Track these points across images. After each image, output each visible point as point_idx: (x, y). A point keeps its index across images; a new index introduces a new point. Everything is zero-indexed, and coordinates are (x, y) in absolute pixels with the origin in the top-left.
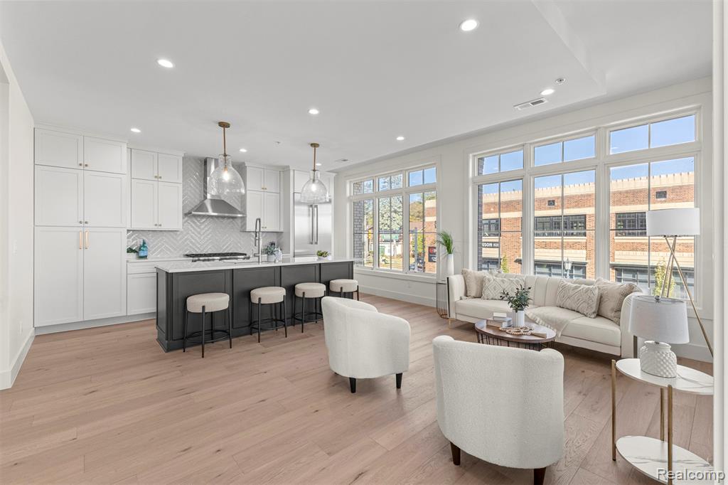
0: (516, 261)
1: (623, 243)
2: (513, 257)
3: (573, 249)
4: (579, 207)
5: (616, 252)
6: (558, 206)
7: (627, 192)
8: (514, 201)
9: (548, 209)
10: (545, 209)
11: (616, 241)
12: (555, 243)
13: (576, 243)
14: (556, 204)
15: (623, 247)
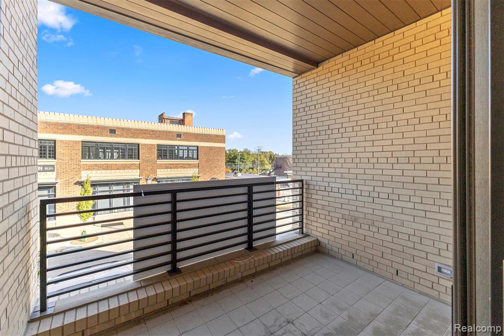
0: (76, 183)
1: (161, 164)
2: (72, 180)
3: (130, 169)
4: (135, 138)
5: (158, 170)
6: (118, 135)
7: (163, 132)
8: (73, 124)
9: (109, 137)
10: (107, 136)
11: (158, 163)
12: (116, 165)
13: (132, 164)
14: (116, 133)
15: (161, 167)
